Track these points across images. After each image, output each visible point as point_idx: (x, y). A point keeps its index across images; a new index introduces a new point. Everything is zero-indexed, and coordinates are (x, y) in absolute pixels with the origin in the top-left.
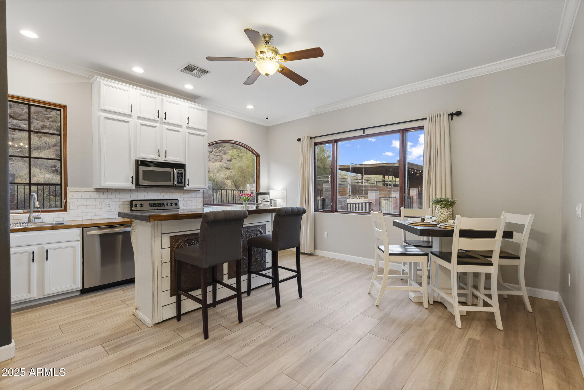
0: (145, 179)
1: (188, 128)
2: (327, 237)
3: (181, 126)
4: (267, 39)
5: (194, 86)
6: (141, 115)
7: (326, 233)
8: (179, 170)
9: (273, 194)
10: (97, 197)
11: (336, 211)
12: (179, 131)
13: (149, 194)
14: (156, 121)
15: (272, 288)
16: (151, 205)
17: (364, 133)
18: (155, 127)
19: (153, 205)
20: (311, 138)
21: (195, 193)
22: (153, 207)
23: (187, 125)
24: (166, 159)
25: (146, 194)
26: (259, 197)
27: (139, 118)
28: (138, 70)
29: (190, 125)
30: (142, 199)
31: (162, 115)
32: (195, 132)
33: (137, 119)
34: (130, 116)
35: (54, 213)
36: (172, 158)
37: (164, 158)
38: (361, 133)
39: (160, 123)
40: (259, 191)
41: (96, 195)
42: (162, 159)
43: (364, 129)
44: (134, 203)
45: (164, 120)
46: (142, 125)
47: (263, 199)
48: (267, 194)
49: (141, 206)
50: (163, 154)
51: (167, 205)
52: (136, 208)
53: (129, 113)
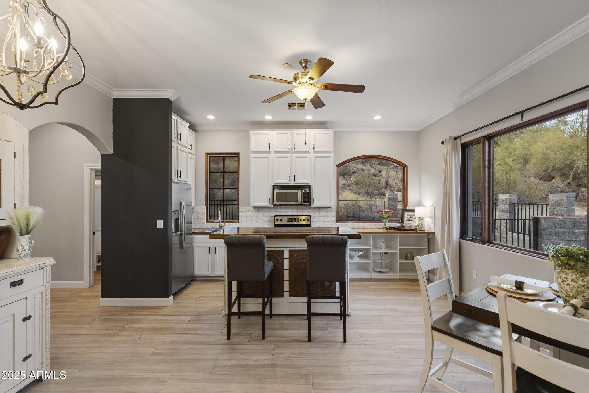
0: (277, 200)
1: (315, 152)
2: (475, 278)
3: (308, 152)
4: (304, 65)
5: (312, 116)
6: (277, 150)
7: (474, 272)
8: (305, 191)
9: (419, 211)
10: (255, 213)
11: (489, 242)
12: (306, 157)
13: (289, 210)
14: (288, 152)
15: (339, 320)
16: (288, 220)
17: (522, 120)
18: (287, 157)
19: (290, 220)
20: (455, 139)
21: (328, 210)
22: (290, 221)
23: (313, 150)
24: (295, 182)
25: (286, 210)
26: (406, 214)
27: (276, 152)
28: (269, 117)
29: (316, 150)
30: (284, 215)
31: (292, 146)
32: (320, 154)
33: (275, 153)
34: (269, 152)
35: (232, 223)
36: (299, 181)
37: (294, 182)
38: (517, 121)
39: (292, 153)
40: (406, 208)
41: (254, 212)
42: (292, 183)
43: (522, 113)
44: (276, 218)
45: (294, 151)
46: (277, 157)
47: (410, 217)
48: (413, 211)
49: (281, 220)
50: (292, 178)
51: (301, 220)
52: (277, 222)
53: (269, 150)
